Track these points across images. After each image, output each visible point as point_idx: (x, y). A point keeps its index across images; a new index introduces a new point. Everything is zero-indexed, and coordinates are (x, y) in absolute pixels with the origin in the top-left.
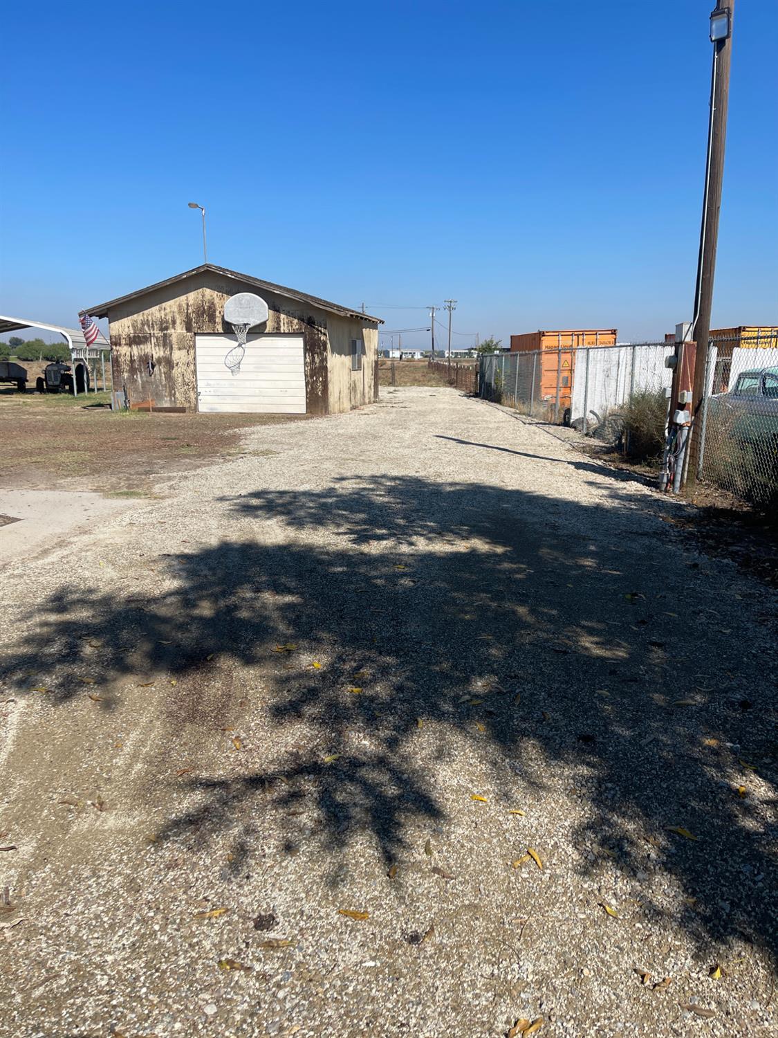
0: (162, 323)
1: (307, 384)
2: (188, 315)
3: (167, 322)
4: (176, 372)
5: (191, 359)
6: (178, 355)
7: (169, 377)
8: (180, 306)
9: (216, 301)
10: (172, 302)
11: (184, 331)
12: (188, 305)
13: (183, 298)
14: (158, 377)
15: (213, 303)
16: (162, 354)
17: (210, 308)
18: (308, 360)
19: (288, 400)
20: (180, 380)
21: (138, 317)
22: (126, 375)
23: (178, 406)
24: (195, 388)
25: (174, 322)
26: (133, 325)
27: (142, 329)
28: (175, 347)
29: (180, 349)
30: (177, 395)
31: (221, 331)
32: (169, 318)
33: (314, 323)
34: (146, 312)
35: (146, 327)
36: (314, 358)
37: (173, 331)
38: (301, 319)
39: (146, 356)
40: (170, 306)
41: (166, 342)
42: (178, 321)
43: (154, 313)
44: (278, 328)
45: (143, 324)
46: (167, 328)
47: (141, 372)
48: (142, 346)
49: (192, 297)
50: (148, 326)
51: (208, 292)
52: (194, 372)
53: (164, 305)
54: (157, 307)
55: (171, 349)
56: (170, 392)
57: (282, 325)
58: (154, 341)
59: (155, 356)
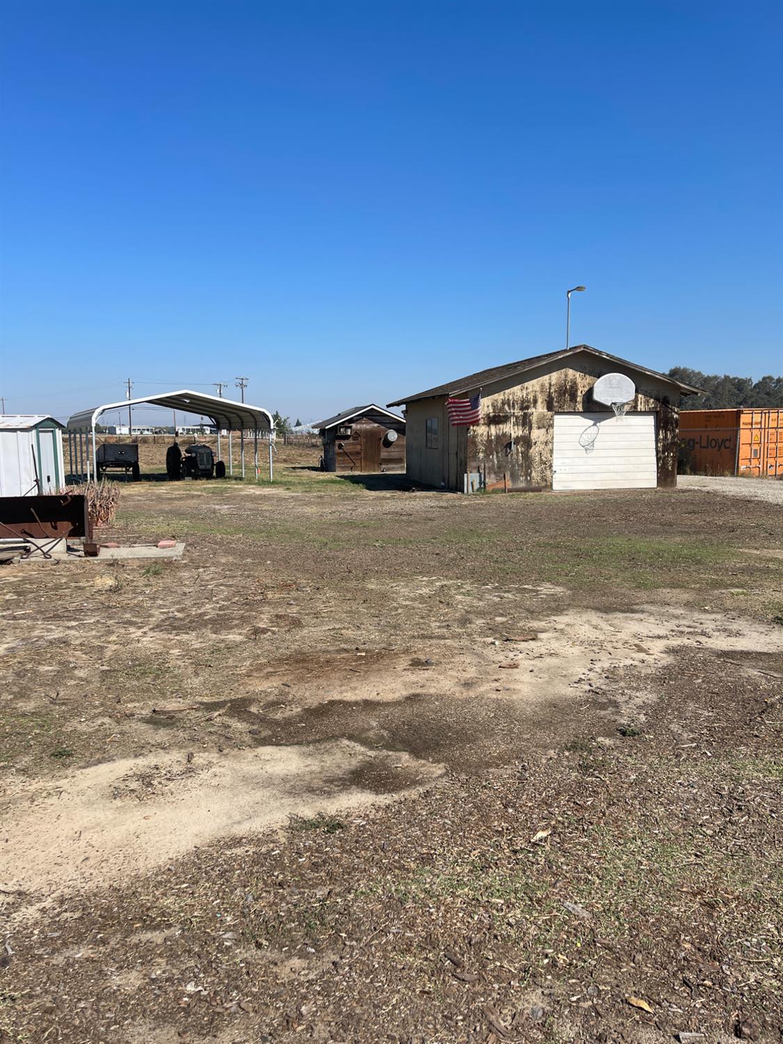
0: (523, 402)
1: (658, 460)
2: (550, 395)
3: (529, 401)
4: (534, 451)
5: (549, 437)
6: (537, 434)
7: (526, 456)
8: (543, 385)
9: (579, 380)
10: (534, 381)
11: (545, 410)
12: (550, 385)
13: (547, 377)
14: (515, 456)
15: (575, 383)
16: (520, 433)
17: (572, 387)
18: (661, 437)
19: (640, 476)
20: (537, 459)
21: (499, 397)
22: (481, 455)
23: (534, 485)
24: (551, 466)
25: (535, 401)
26: (493, 405)
27: (502, 409)
28: (534, 426)
29: (539, 428)
30: (534, 474)
31: (581, 410)
32: (531, 397)
33: (668, 403)
34: (507, 391)
35: (506, 407)
36: (666, 434)
37: (534, 410)
38: (657, 399)
39: (504, 435)
40: (533, 386)
41: (525, 421)
42: (540, 401)
43: (516, 392)
44: (635, 407)
45: (503, 404)
46: (527, 408)
47: (497, 453)
48: (501, 426)
49: (554, 377)
50: (509, 405)
51: (571, 372)
52: (551, 451)
53: (526, 384)
54: (519, 387)
55: (531, 428)
56: (527, 471)
57: (639, 403)
58: (513, 420)
59: (514, 436)
